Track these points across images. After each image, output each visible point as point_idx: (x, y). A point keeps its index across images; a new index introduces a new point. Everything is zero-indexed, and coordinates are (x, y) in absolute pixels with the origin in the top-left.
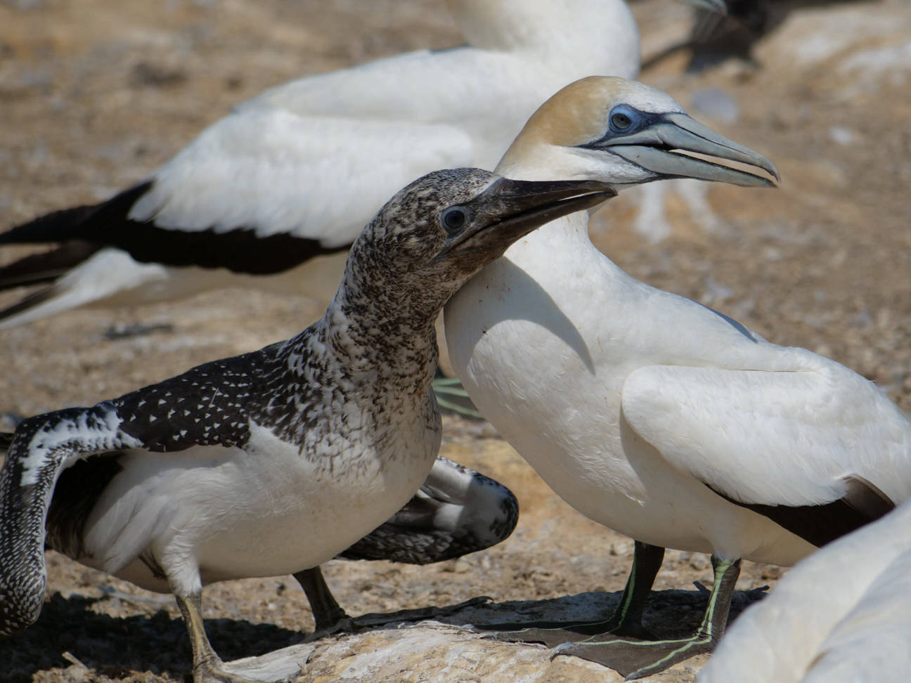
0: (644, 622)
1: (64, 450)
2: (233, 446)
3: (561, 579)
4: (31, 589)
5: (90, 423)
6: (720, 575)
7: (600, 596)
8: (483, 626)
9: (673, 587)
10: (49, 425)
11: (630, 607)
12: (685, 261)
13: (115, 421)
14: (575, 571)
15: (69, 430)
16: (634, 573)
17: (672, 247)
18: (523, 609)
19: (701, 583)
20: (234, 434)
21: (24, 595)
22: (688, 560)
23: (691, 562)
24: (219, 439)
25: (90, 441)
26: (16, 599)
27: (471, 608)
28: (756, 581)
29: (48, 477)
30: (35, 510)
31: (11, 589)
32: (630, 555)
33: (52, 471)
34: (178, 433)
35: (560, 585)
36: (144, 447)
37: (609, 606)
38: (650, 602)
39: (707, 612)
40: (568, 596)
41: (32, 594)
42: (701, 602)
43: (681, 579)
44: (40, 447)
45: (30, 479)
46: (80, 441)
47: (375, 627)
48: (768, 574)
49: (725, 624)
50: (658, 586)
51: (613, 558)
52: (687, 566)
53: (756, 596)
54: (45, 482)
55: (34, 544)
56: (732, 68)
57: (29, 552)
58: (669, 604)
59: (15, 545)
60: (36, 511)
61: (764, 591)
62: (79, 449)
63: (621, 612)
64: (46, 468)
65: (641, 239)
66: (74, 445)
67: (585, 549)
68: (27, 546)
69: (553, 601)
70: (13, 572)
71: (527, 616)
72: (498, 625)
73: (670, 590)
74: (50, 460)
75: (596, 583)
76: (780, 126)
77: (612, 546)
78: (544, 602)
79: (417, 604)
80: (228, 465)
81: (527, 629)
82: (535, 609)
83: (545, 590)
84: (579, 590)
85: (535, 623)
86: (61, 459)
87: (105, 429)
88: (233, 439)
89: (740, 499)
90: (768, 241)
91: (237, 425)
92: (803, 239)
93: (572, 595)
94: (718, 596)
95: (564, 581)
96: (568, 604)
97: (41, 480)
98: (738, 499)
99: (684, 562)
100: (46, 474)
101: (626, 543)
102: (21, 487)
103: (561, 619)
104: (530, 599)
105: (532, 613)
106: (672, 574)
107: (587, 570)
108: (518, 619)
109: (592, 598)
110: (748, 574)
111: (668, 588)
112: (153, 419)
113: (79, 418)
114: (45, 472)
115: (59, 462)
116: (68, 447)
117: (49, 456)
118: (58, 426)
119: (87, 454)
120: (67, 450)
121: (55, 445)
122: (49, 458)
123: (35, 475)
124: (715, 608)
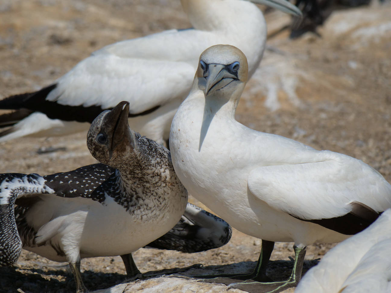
0: (267, 274)
3: (232, 256)
4: (16, 250)
5: (30, 181)
6: (298, 254)
7: (248, 263)
11: (261, 268)
12: (286, 119)
13: (43, 181)
14: (238, 252)
15: (19, 182)
16: (262, 253)
17: (281, 113)
18: (216, 269)
19: (292, 257)
20: (98, 196)
21: (13, 252)
22: (286, 247)
23: (288, 248)
24: (91, 196)
25: (30, 188)
26: (8, 254)
27: (193, 268)
28: (316, 256)
31: (6, 249)
33: (14, 199)
34: (72, 190)
35: (232, 258)
36: (55, 193)
37: (252, 267)
38: (270, 265)
39: (293, 270)
40: (235, 263)
41: (16, 252)
42: (291, 265)
43: (284, 256)
44: (7, 188)
45: (4, 202)
46: (25, 188)
47: (152, 277)
48: (321, 253)
49: (301, 274)
50: (273, 258)
51: (255, 246)
52: (286, 250)
53: (315, 263)
56: (307, 36)
58: (278, 266)
61: (318, 260)
65: (268, 110)
66: (23, 189)
67: (243, 243)
69: (228, 265)
71: (217, 272)
72: (205, 276)
75: (247, 258)
76: (327, 61)
77: (254, 241)
78: (225, 266)
79: (170, 267)
81: (217, 278)
82: (221, 269)
83: (225, 260)
84: (240, 260)
85: (221, 275)
86: (17, 194)
87: (38, 184)
88: (98, 198)
89: (305, 218)
90: (322, 110)
91: (99, 193)
92: (337, 109)
93: (236, 262)
94: (297, 263)
95: (233, 257)
96: (235, 266)
97: (10, 203)
98: (304, 219)
103: (232, 273)
104: (219, 265)
105: (219, 271)
106: (280, 253)
107: (243, 252)
108: (213, 273)
109: (245, 264)
110: (311, 253)
111: (277, 259)
112: (61, 182)
113: (23, 178)
114: (11, 199)
115: (16, 196)
116: (20, 190)
117: (12, 193)
118: (13, 180)
119: (28, 194)
120: (20, 191)
121: (14, 188)
122: (12, 194)
123: (6, 200)
124: (296, 268)
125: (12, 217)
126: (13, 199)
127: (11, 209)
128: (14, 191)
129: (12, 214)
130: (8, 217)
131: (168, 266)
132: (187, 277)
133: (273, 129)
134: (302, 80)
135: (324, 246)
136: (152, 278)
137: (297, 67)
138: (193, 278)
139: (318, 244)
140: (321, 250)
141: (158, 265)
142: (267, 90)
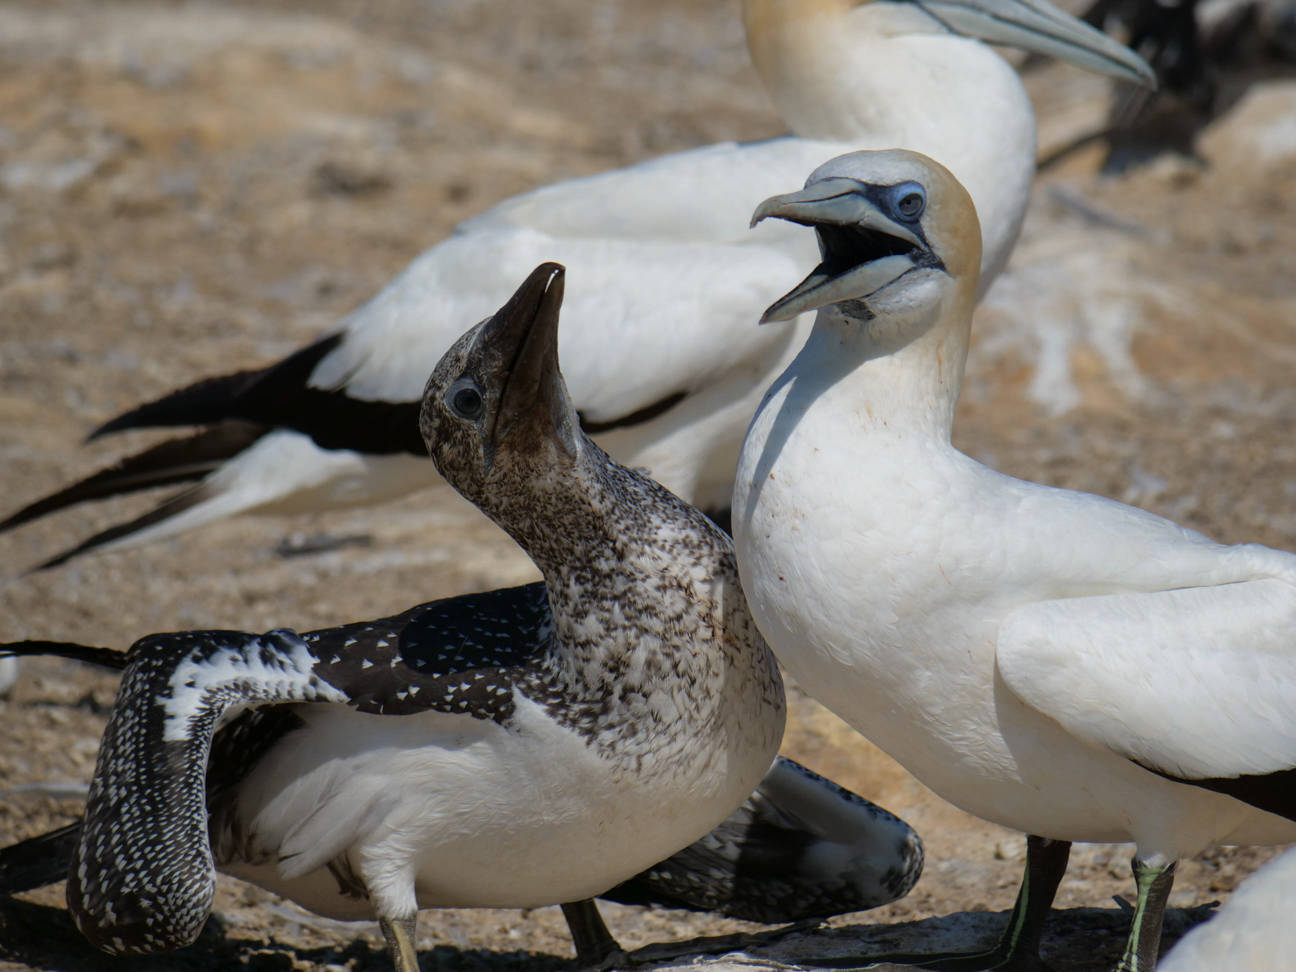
0: (1042, 954)
1: (228, 694)
2: (487, 720)
3: (924, 893)
4: (195, 899)
5: (266, 659)
6: (1145, 889)
7: (980, 918)
8: (814, 960)
9: (1083, 903)
10: (199, 654)
11: (1021, 933)
12: (1101, 443)
13: (307, 661)
14: (944, 882)
15: (233, 665)
16: (1027, 883)
17: (1082, 421)
18: (871, 935)
19: (1125, 898)
20: (490, 702)
21: (183, 905)
22: (1105, 865)
23: (1110, 868)
24: (467, 706)
25: (267, 684)
26: (170, 910)
27: (796, 934)
28: (1202, 894)
29: (206, 732)
30: (192, 780)
31: (164, 895)
32: (1023, 860)
33: (210, 724)
34: (405, 689)
35: (925, 902)
36: (349, 703)
37: (992, 930)
38: (1052, 925)
39: (1130, 940)
40: (935, 917)
41: (195, 906)
42: (1123, 924)
43: (1095, 893)
44: (191, 685)
45: (177, 731)
46: (251, 683)
47: (661, 962)
48: (1218, 885)
49: (1156, 954)
50: (1062, 901)
51: (1000, 863)
52: (1104, 874)
53: (1200, 915)
54: (202, 739)
55: (197, 833)
56: (1167, 167)
57: (189, 845)
58: (1077, 928)
59: (165, 831)
60: (194, 783)
61: (1213, 909)
62: (251, 694)
63: (1010, 939)
64: (201, 719)
65: (1040, 410)
66: (244, 687)
67: (959, 850)
68: (186, 835)
69: (914, 924)
70: (167, 871)
71: (876, 946)
72: (834, 960)
73: (1079, 908)
74: (207, 707)
75: (975, 900)
76: (1234, 249)
77: (998, 846)
78: (901, 925)
79: (720, 930)
80: (479, 744)
81: (877, 965)
82: (888, 936)
83: (901, 909)
84: (951, 908)
85: (888, 956)
86: (223, 706)
87: (291, 670)
88: (490, 709)
89: (1184, 775)
90: (1219, 413)
91: (495, 691)
92: (1268, 410)
93: (939, 916)
94: (1144, 917)
95: (929, 896)
96: (935, 928)
97: (196, 737)
98: (1180, 775)
99: (1100, 868)
100: (203, 728)
101: (1017, 841)
102: (164, 743)
103: (925, 950)
104: (881, 922)
105: (884, 942)
106: (1082, 885)
107: (962, 881)
108: (863, 950)
109: (969, 919)
110: (1185, 885)
111: (1076, 905)
112: (367, 664)
113: (247, 648)
114: (200, 724)
115: (220, 711)
116: (233, 690)
117: (205, 700)
118: (215, 657)
119: (260, 703)
120: (233, 694)
121: (214, 685)
122: (206, 704)
123: (185, 727)
124: (1141, 934)
125: (195, 786)
126: (206, 722)
127: (194, 757)
128: (213, 693)
129: (195, 774)
130: (182, 786)
131: (712, 926)
132: (775, 963)
133: (1058, 474)
134: (1152, 311)
135: (1229, 862)
136: (662, 966)
137: (1135, 268)
138: (795, 967)
139: (1210, 854)
140: (1219, 874)
141: (679, 923)
142: (1036, 345)
